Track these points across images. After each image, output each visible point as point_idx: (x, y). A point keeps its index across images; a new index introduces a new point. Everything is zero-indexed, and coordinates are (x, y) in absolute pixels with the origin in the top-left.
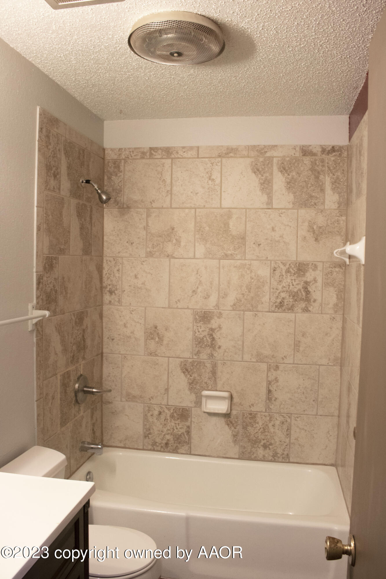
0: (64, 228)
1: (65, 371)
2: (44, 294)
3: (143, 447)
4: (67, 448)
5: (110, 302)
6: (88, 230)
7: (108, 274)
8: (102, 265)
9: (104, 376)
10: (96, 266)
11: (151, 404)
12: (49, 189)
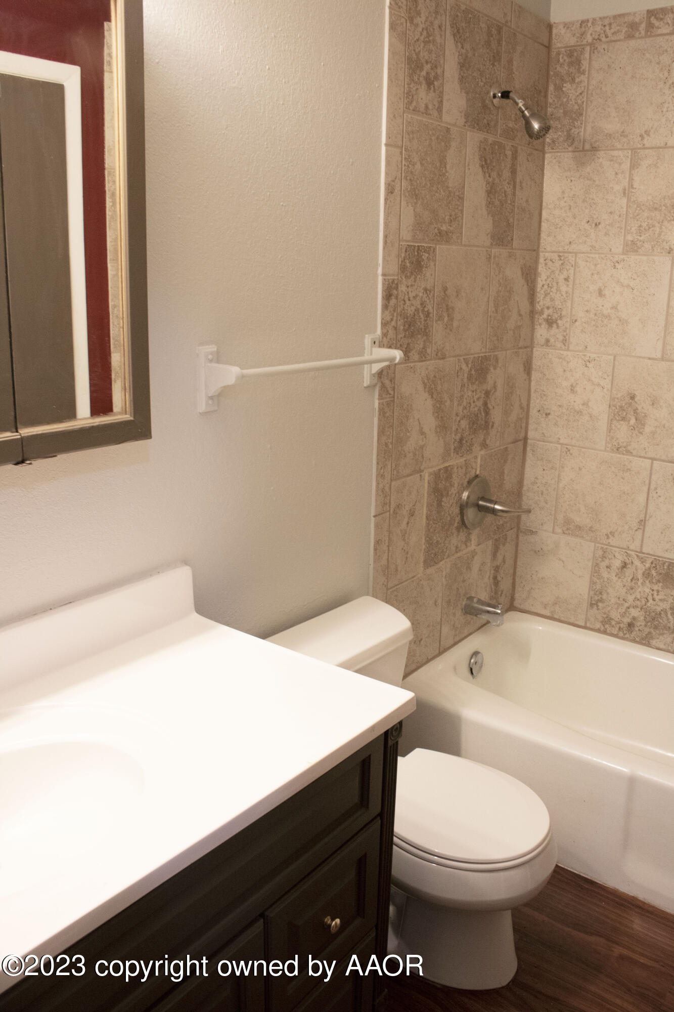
0: (450, 189)
1: (442, 466)
2: (399, 318)
3: (586, 623)
4: (436, 605)
5: (548, 341)
6: (506, 196)
7: (546, 287)
8: (536, 269)
9: (526, 482)
10: (522, 269)
11: (609, 544)
12: (414, 110)
